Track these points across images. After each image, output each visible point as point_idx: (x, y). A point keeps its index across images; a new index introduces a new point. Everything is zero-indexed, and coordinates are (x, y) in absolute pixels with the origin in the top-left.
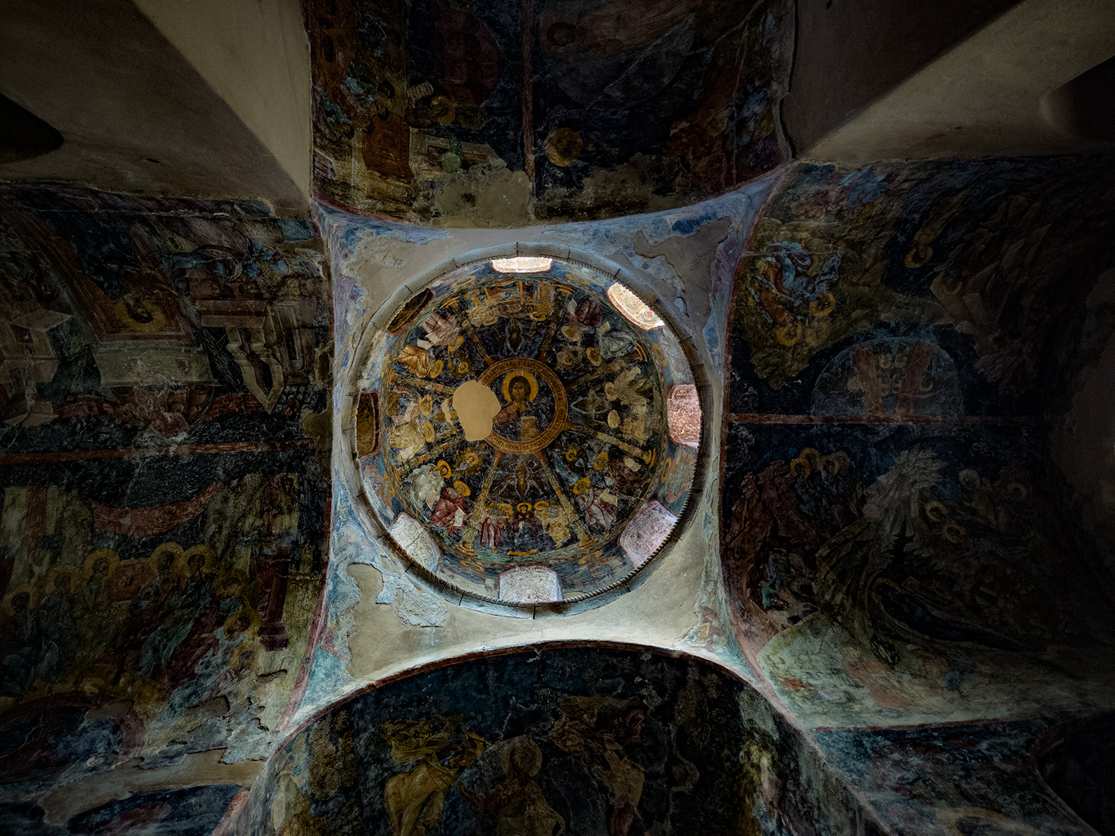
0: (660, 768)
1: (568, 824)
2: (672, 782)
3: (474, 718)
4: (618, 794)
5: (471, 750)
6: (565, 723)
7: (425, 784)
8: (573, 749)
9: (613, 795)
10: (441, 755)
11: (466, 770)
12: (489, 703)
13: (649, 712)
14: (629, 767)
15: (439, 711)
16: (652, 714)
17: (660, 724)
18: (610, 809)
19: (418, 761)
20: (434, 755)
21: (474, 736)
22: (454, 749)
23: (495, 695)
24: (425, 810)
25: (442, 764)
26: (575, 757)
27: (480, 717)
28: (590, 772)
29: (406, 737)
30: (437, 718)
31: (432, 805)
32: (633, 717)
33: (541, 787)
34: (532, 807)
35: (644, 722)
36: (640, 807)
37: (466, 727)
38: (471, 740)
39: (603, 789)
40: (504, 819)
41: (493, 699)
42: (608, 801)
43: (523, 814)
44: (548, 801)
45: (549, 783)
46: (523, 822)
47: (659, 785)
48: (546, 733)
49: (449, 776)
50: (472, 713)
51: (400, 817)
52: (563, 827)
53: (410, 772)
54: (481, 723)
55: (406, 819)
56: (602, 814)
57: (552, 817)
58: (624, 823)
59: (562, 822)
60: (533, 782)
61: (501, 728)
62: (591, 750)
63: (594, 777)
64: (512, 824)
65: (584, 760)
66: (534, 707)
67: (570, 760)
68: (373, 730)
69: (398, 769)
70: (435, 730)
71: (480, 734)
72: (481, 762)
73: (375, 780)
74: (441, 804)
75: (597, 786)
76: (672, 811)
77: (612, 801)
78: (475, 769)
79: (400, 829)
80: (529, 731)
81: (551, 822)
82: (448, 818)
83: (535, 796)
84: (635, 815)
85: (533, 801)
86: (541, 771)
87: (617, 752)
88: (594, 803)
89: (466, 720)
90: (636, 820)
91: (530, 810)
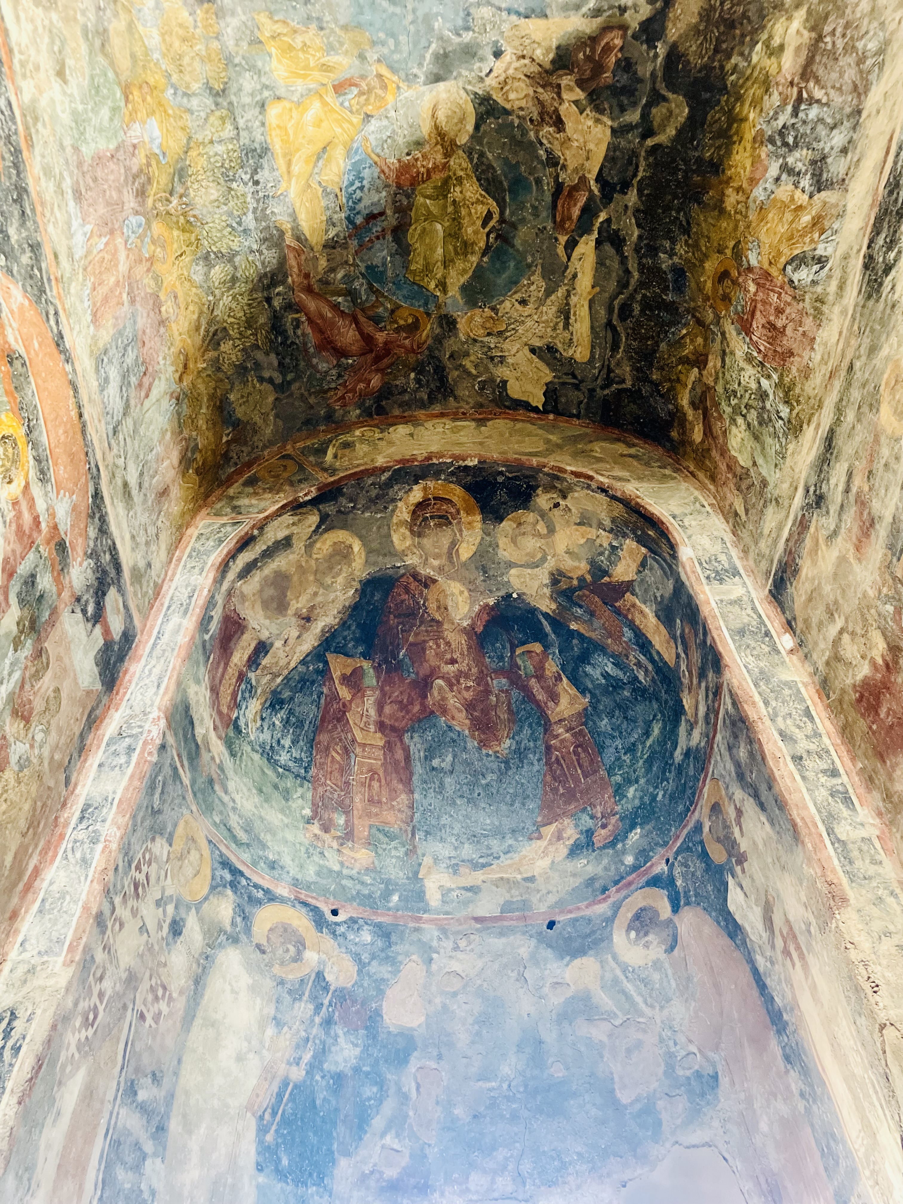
0: (634, 116)
1: (502, 213)
2: (648, 133)
3: (383, 44)
4: (571, 164)
5: (379, 92)
6: (510, 63)
7: (319, 126)
8: (517, 104)
9: (564, 167)
10: (339, 88)
11: (373, 121)
12: (406, 22)
13: (630, 33)
14: (590, 123)
15: (336, 21)
16: (635, 37)
17: (645, 47)
18: (559, 187)
19: (310, 90)
20: (330, 87)
21: (384, 71)
22: (356, 85)
23: (414, 11)
24: (320, 163)
25: (342, 104)
26: (519, 117)
27: (391, 42)
28: (537, 137)
29: (291, 48)
30: (332, 31)
31: (329, 160)
32: (608, 43)
33: (471, 160)
34: (458, 189)
35: (621, 49)
36: (599, 178)
37: (372, 56)
38: (380, 76)
39: (553, 161)
40: (422, 200)
41: (410, 17)
42: (558, 176)
43: (445, 197)
44: (479, 180)
45: (482, 155)
46: (445, 207)
47: (630, 142)
48: (481, 80)
49: (351, 123)
50: (382, 35)
51: (289, 164)
52: (496, 217)
53: (299, 104)
54: (393, 52)
55: (296, 169)
56: (548, 198)
57: (483, 203)
58: (575, 205)
59: (495, 209)
60: (460, 152)
61: (420, 65)
62: (541, 103)
63: (541, 144)
64: (432, 208)
65: (531, 121)
66: (467, 37)
67: (512, 122)
68: (243, 18)
69: (281, 92)
70: (330, 48)
71: (393, 69)
72: (392, 114)
73: (252, 95)
74: (341, 162)
75: (544, 158)
76: (640, 174)
77: (562, 176)
78: (385, 122)
79: (290, 180)
80: (460, 75)
81: (482, 210)
82: (352, 184)
83: (461, 173)
84: (591, 191)
85: (460, 180)
86: (472, 137)
87: (576, 103)
88: (538, 181)
89: (374, 43)
90: (591, 197)
91: (456, 193)
